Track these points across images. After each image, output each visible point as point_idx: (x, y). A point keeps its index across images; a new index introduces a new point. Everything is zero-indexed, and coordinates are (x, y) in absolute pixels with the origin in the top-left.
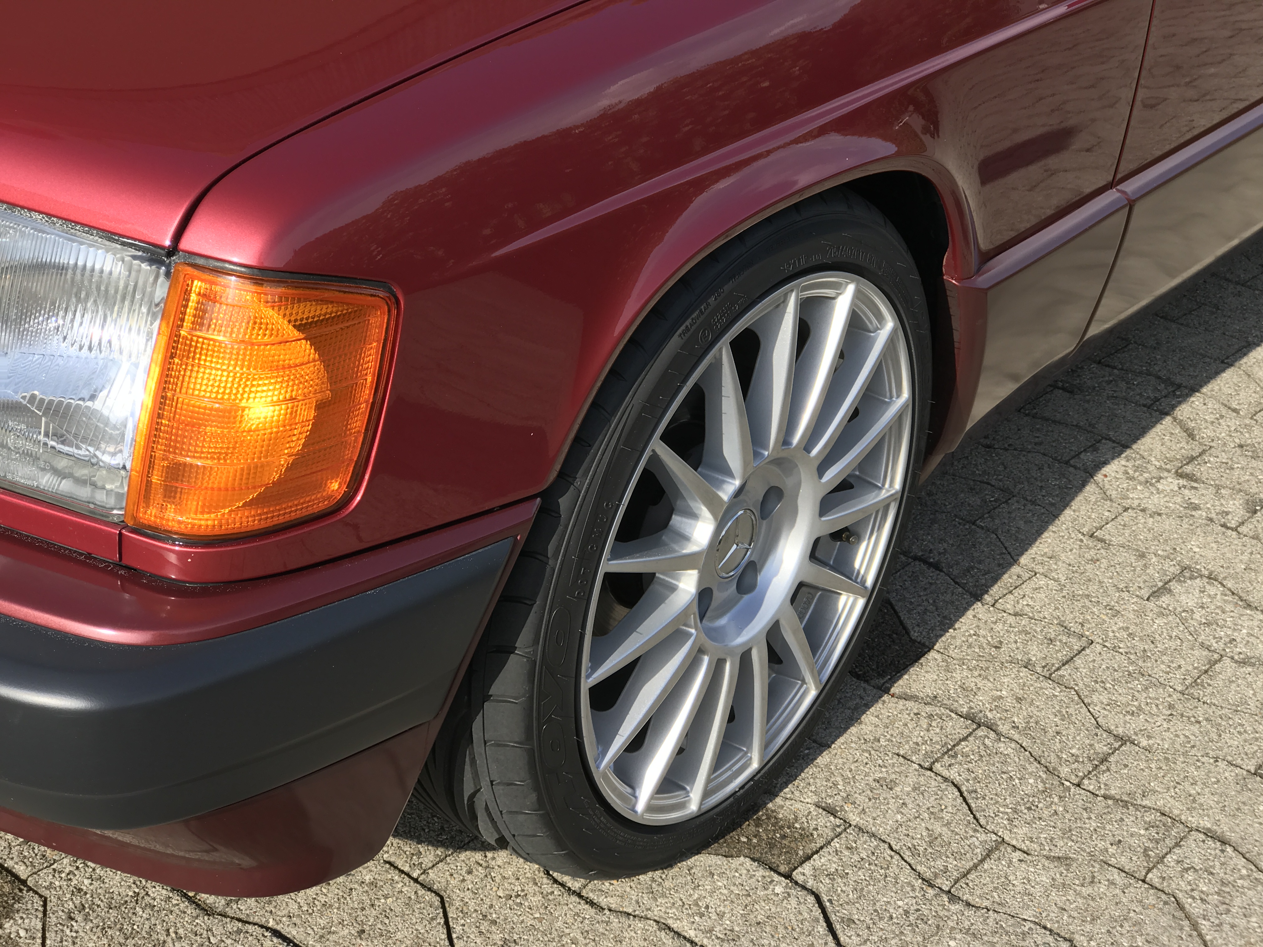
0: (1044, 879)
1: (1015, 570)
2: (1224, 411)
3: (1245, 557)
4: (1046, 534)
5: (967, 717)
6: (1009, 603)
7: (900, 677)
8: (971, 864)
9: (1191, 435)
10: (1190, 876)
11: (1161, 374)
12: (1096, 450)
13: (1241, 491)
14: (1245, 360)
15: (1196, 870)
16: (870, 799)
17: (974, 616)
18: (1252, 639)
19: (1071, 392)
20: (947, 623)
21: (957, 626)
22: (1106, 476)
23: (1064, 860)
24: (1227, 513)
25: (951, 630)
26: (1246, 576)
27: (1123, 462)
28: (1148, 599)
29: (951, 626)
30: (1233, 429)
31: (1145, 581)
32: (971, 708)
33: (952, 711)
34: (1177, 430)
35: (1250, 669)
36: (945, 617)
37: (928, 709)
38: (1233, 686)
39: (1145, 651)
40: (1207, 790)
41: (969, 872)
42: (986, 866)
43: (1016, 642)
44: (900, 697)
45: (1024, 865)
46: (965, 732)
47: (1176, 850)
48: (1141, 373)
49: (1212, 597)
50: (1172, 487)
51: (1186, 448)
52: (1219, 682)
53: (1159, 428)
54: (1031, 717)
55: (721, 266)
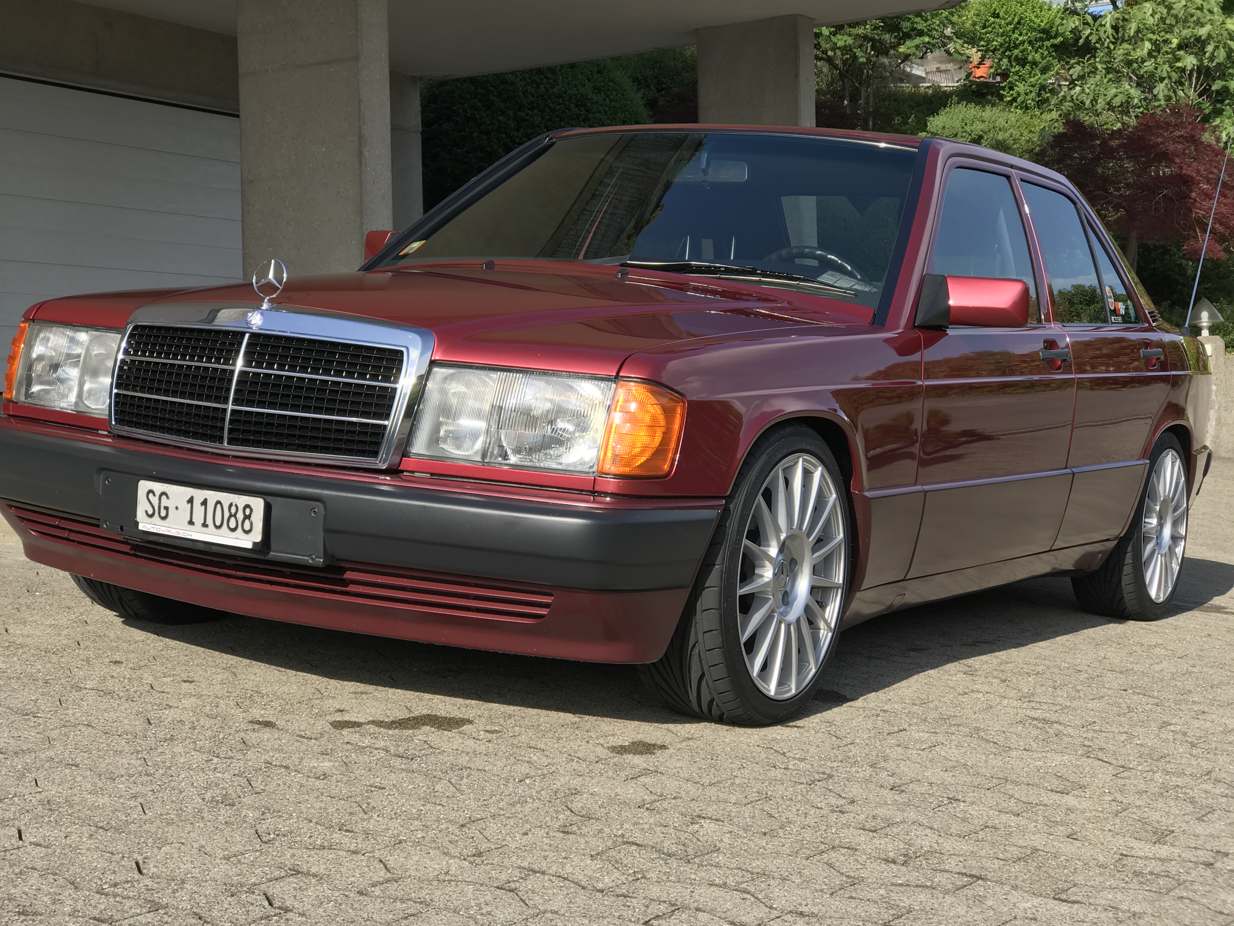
1: (891, 688)
4: (903, 682)
7: (846, 703)
9: (970, 667)
17: (875, 694)
21: (868, 696)
25: (866, 696)
34: (962, 666)
36: (862, 694)
51: (967, 669)
55: (777, 435)
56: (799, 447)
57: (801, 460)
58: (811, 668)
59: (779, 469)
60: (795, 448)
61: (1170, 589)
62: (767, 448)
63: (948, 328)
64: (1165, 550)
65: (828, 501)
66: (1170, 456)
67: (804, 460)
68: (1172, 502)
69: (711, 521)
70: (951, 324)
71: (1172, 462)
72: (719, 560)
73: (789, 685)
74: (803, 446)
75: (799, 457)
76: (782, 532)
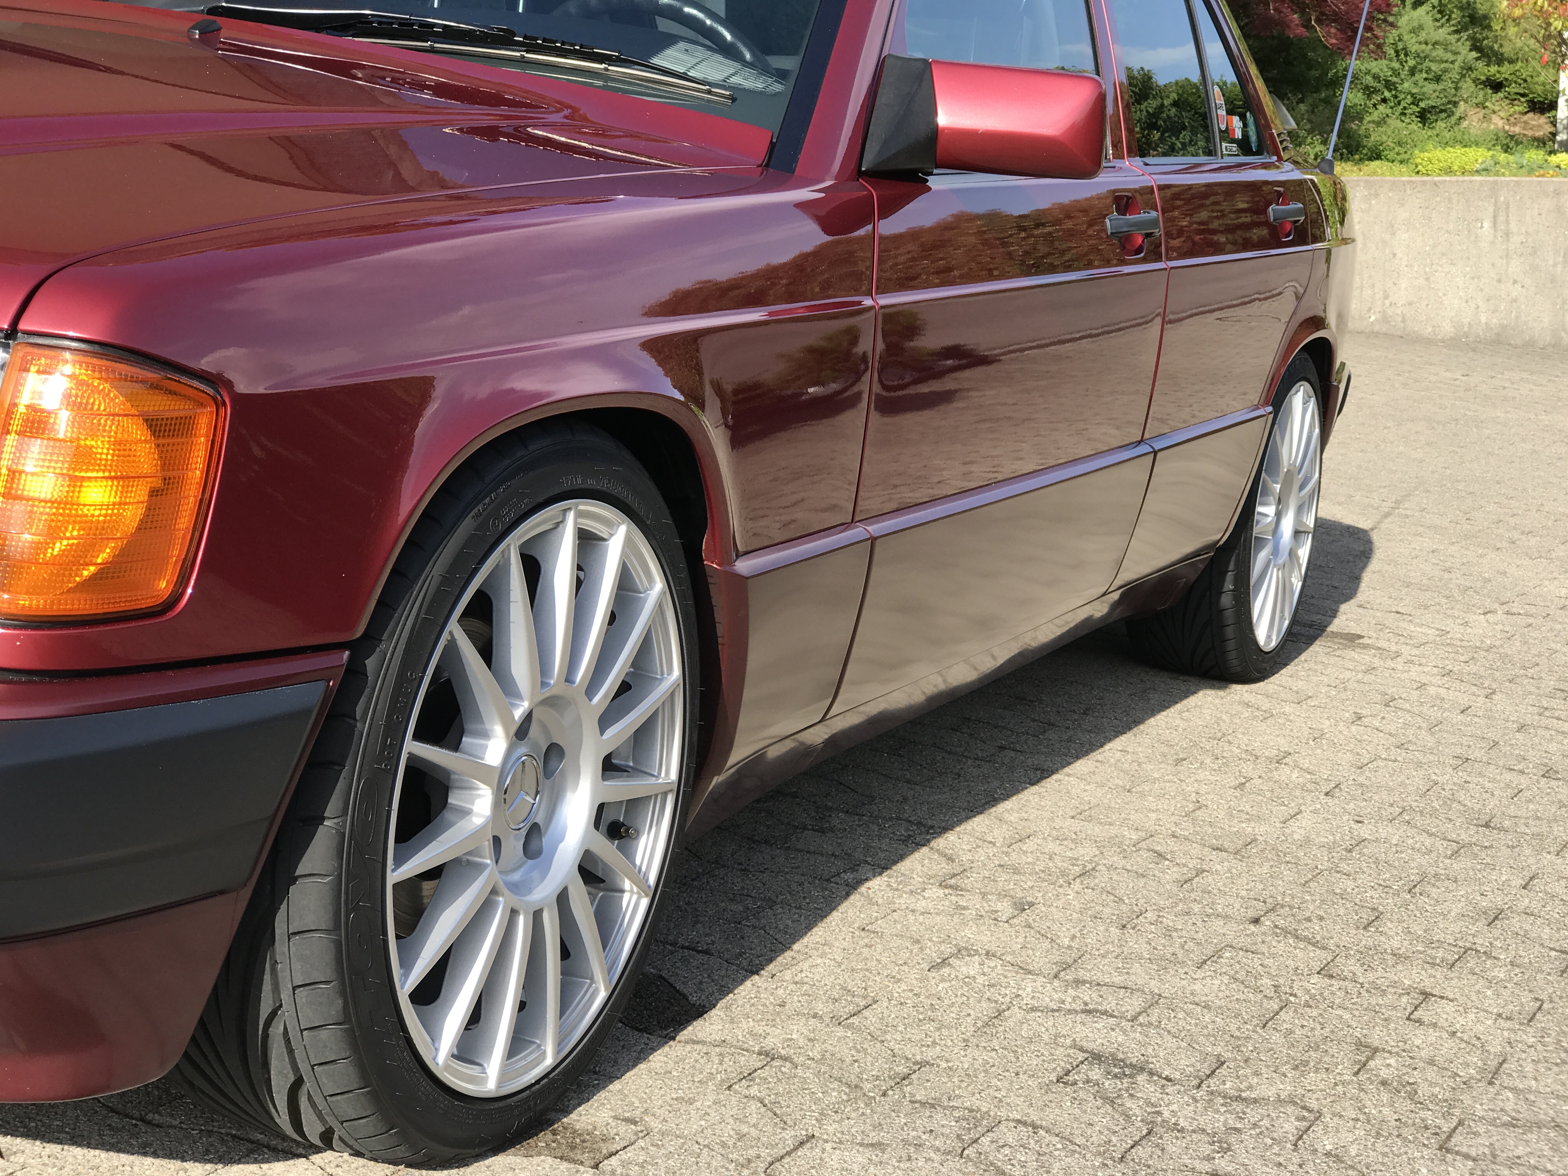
0: (861, 1159)
1: (788, 954)
2: (980, 843)
3: (1020, 940)
4: (815, 929)
5: (760, 1054)
6: (788, 975)
7: (685, 1028)
8: (785, 1151)
9: (950, 859)
10: (1007, 1151)
11: (912, 819)
12: (857, 871)
13: (1006, 896)
14: (994, 809)
15: (1010, 1147)
16: (670, 1112)
17: (753, 985)
18: (1037, 995)
19: (823, 832)
20: (725, 990)
21: (736, 992)
22: (869, 888)
23: (878, 1146)
24: (996, 912)
25: (731, 995)
26: (1024, 953)
27: (886, 879)
28: (929, 970)
29: (731, 991)
30: (991, 855)
31: (923, 959)
32: (762, 1047)
33: (743, 1050)
34: (936, 856)
35: (1040, 1014)
36: (723, 986)
37: (718, 1050)
38: (1025, 1026)
39: (932, 1004)
40: (1012, 1094)
41: (782, 1157)
42: (799, 1154)
43: (800, 1001)
44: (687, 1042)
45: (838, 1152)
46: (759, 1065)
47: (989, 1134)
48: (891, 818)
49: (993, 969)
50: (938, 895)
51: (945, 868)
52: (1011, 1023)
53: (917, 855)
54: (826, 1052)
55: (507, 462)
56: (566, 486)
57: (571, 517)
58: (597, 990)
59: (512, 547)
60: (556, 491)
61: (1287, 622)
62: (476, 500)
63: (931, 174)
64: (1283, 557)
65: (646, 599)
66: (1300, 394)
67: (580, 514)
68: (1299, 472)
69: (304, 713)
70: (937, 167)
71: (1304, 404)
72: (333, 807)
73: (539, 1046)
74: (579, 482)
75: (565, 511)
76: (519, 697)
